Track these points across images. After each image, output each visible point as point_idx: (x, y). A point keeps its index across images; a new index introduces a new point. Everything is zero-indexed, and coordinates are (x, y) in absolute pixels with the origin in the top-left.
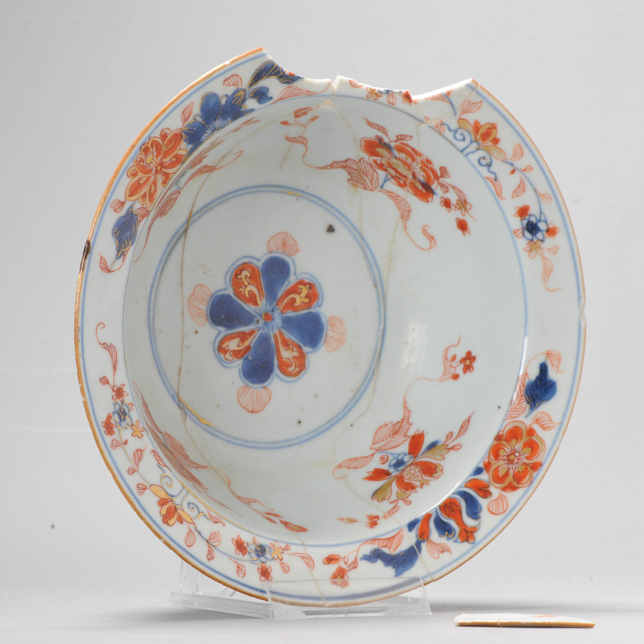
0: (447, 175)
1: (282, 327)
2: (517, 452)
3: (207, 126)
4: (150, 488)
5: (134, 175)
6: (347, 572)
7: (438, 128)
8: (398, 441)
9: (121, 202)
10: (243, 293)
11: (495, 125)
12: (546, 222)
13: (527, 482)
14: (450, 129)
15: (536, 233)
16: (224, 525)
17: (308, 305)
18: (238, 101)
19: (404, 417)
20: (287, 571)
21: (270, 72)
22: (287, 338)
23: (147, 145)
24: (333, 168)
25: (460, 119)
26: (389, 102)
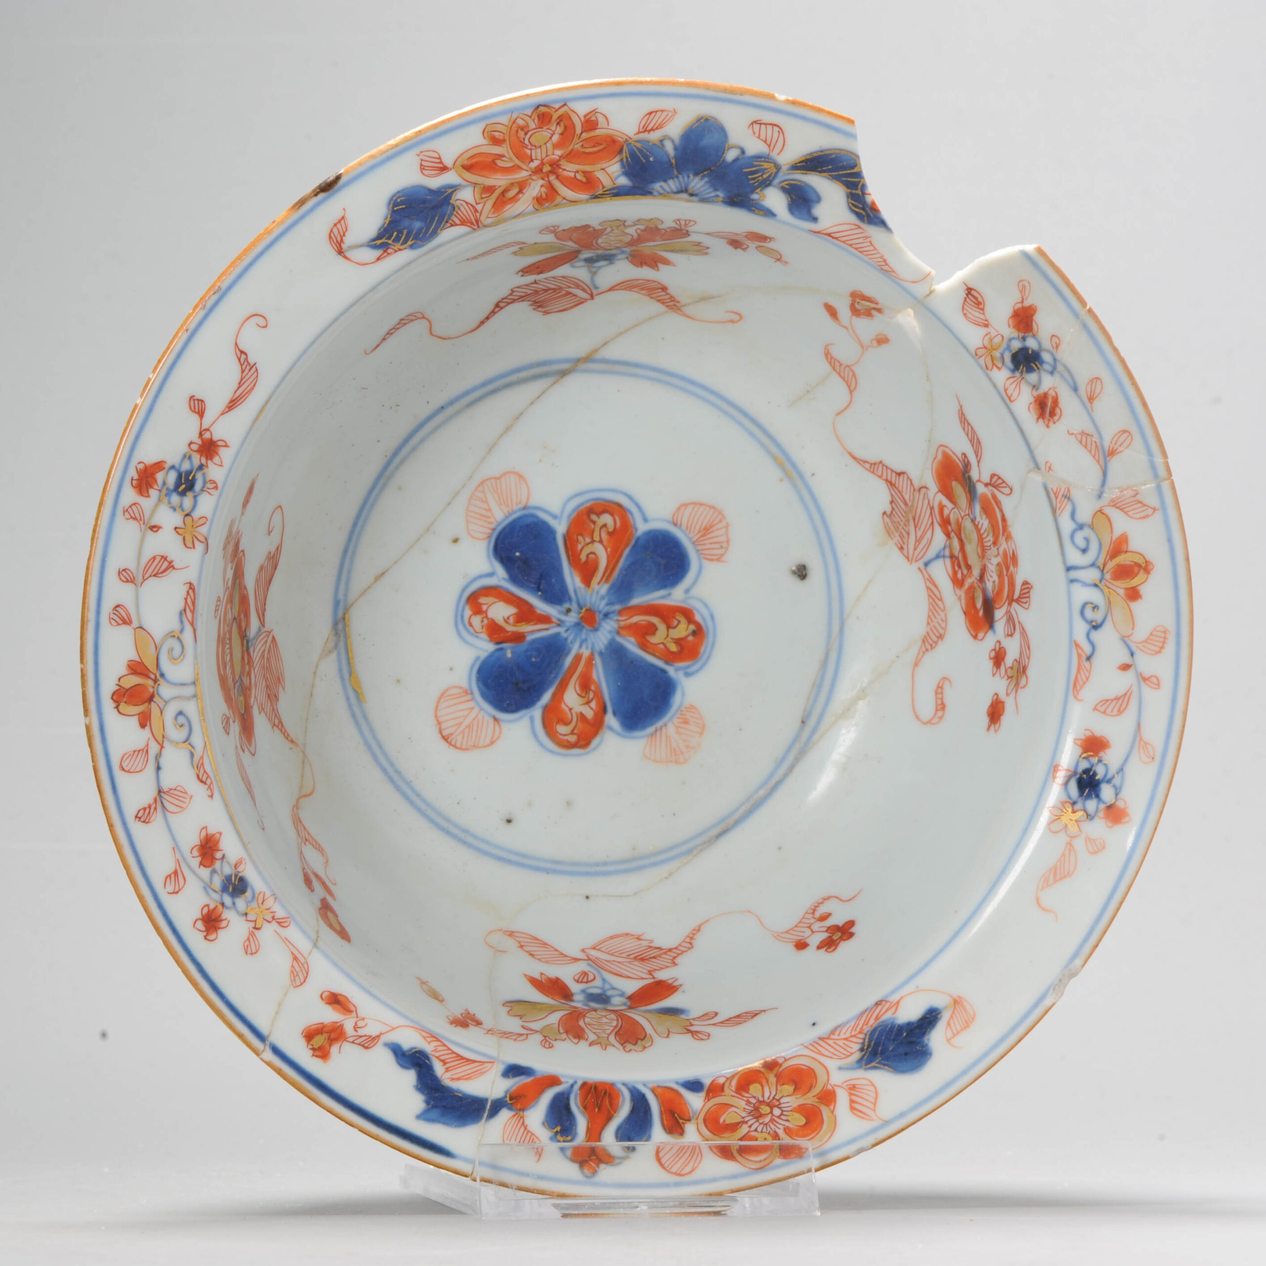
0: (1026, 603)
1: (601, 654)
2: (780, 1108)
3: (676, 172)
4: (135, 629)
5: (496, 141)
6: (345, 1040)
7: (1056, 498)
8: (631, 970)
9: (441, 162)
10: (580, 547)
11: (1152, 567)
12: (1117, 791)
13: (756, 1162)
14: (1073, 516)
15: (1089, 796)
16: (211, 796)
17: (670, 658)
18: (754, 176)
19: (676, 948)
20: (249, 951)
21: (841, 173)
22: (594, 676)
23: (552, 111)
24: (873, 472)
25: (1100, 511)
26: (1006, 390)
